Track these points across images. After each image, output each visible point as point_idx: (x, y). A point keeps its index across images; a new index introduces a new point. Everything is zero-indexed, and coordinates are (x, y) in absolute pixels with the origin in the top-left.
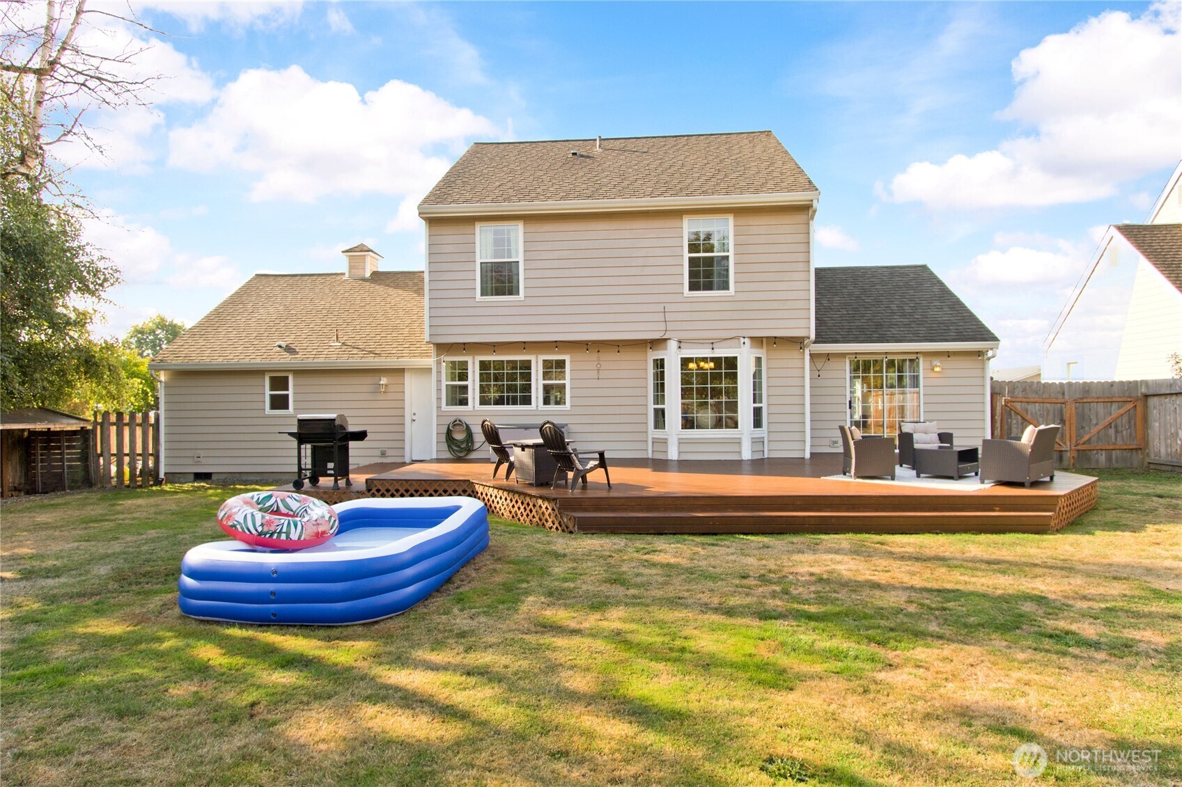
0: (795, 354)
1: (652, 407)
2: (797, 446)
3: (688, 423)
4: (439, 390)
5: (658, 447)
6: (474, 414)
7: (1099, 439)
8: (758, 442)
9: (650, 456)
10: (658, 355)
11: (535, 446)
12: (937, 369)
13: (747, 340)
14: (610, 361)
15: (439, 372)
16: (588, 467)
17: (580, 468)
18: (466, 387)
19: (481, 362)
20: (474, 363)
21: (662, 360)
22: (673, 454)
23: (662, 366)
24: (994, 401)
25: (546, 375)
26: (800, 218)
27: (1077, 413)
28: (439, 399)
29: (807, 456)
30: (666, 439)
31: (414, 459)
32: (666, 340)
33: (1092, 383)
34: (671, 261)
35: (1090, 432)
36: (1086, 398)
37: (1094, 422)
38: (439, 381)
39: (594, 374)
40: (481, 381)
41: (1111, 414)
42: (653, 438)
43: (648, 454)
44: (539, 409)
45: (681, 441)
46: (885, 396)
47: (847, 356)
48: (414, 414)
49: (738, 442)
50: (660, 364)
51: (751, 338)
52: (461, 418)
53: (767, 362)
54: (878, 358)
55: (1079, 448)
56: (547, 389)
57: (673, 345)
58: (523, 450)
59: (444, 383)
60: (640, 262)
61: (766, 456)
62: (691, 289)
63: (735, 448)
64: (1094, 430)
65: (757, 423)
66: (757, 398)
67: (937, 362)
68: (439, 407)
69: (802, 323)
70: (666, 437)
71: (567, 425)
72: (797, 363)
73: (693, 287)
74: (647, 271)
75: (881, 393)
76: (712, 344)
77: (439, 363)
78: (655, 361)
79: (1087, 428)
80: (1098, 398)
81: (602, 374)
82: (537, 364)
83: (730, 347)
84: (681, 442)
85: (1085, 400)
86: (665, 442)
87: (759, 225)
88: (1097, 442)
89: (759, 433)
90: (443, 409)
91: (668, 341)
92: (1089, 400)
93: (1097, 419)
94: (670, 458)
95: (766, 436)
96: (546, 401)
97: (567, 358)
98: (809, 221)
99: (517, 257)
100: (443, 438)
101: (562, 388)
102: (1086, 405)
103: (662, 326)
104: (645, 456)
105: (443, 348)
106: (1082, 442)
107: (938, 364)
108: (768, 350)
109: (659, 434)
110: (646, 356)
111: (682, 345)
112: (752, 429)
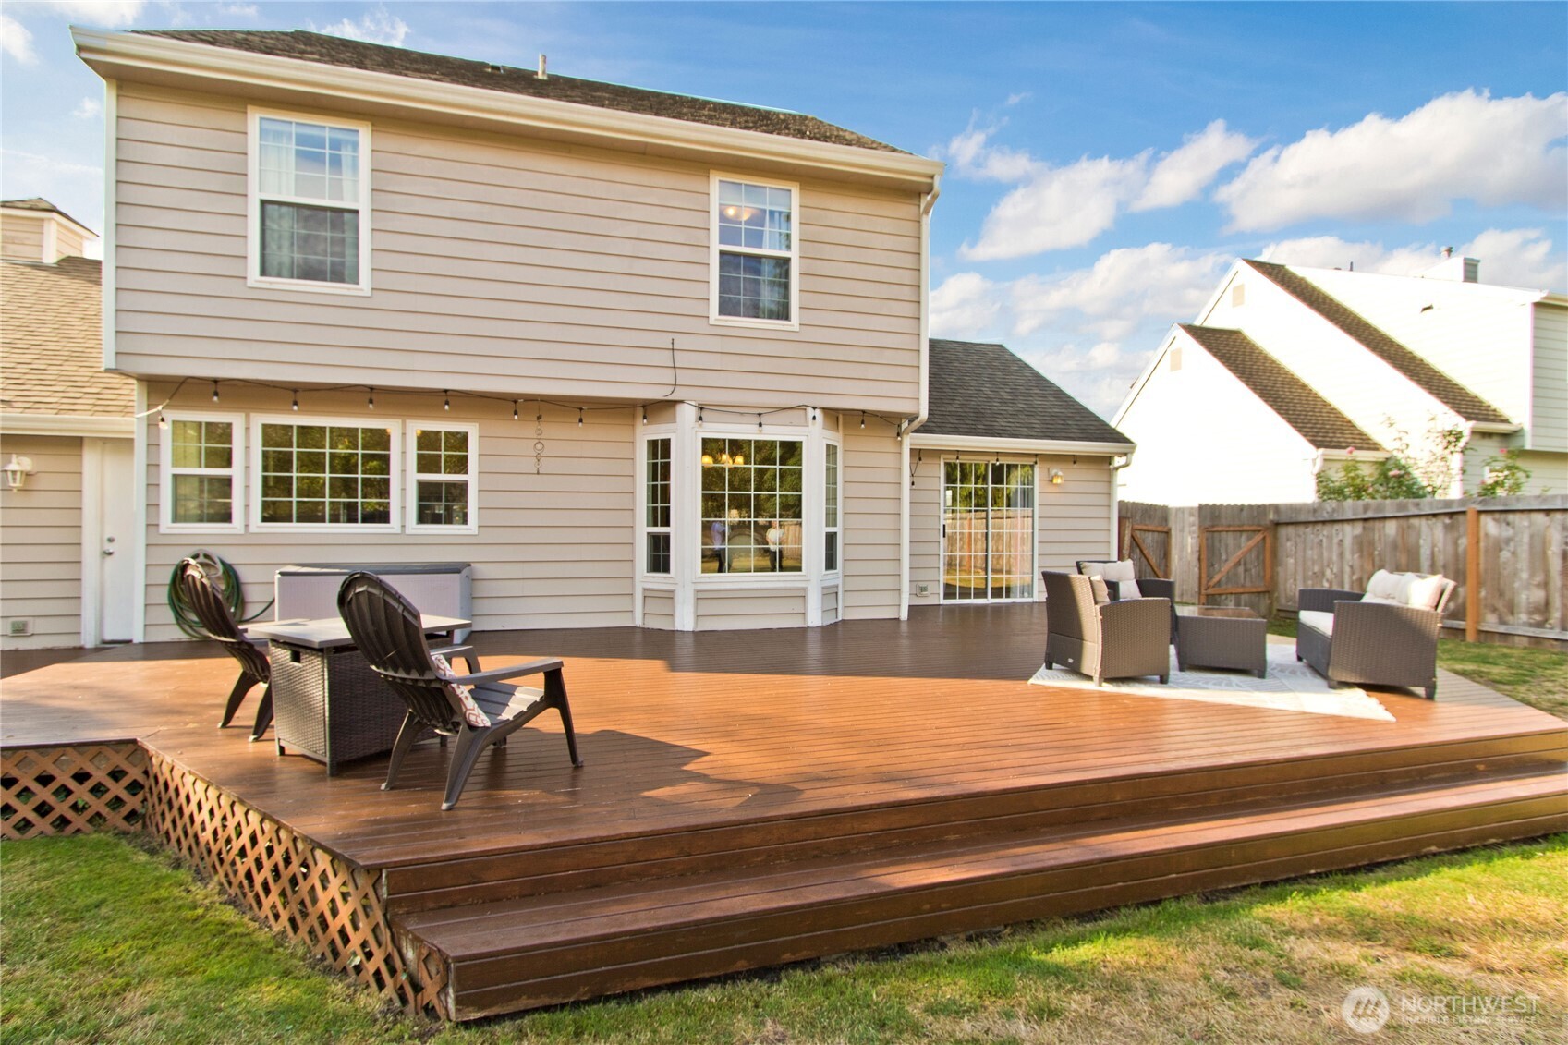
0: (887, 444)
1: (643, 529)
2: (889, 598)
3: (715, 560)
4: (153, 486)
5: (654, 606)
6: (248, 541)
7: (1228, 579)
8: (831, 593)
9: (638, 622)
10: (658, 432)
11: (331, 651)
12: (1058, 481)
13: (818, 413)
14: (563, 437)
15: (153, 446)
16: (507, 715)
17: (480, 718)
18: (228, 482)
19: (265, 427)
20: (248, 429)
21: (666, 443)
22: (685, 620)
23: (666, 454)
24: (1123, 528)
25: (426, 464)
26: (905, 209)
27: (1207, 546)
28: (153, 506)
29: (904, 615)
30: (672, 592)
31: (108, 637)
32: (675, 403)
33: (1221, 506)
34: (686, 253)
35: (1220, 571)
36: (1217, 525)
37: (1224, 557)
38: (153, 466)
39: (530, 465)
40: (265, 469)
41: (1240, 547)
42: (645, 590)
43: (633, 619)
44: (408, 531)
45: (700, 595)
46: (990, 521)
47: (943, 456)
48: (111, 540)
49: (802, 596)
50: (660, 449)
51: (825, 410)
52: (210, 550)
53: (844, 456)
54: (981, 460)
55: (1211, 591)
56: (427, 493)
57: (687, 413)
58: (296, 658)
59: (167, 470)
60: (627, 247)
61: (840, 618)
62: (723, 311)
63: (795, 606)
64: (1225, 568)
65: (831, 563)
66: (831, 518)
67: (1056, 470)
68: (152, 526)
69: (907, 390)
70: (671, 587)
71: (468, 565)
72: (889, 460)
73: (726, 308)
74: (640, 267)
75: (983, 515)
76: (760, 415)
77: (152, 424)
78: (653, 444)
79: (1216, 566)
80: (1229, 526)
81: (546, 465)
82: (404, 435)
83: (791, 424)
84: (701, 597)
85: (1215, 529)
86: (669, 596)
87: (845, 211)
88: (1227, 583)
89: (835, 577)
90: (163, 529)
91: (680, 408)
92: (1219, 529)
93: (1227, 554)
94: (678, 627)
95: (839, 582)
96: (425, 516)
97: (472, 429)
98: (920, 216)
99: (356, 200)
100: (163, 595)
101: (459, 491)
102: (1216, 534)
103: (668, 377)
104: (630, 624)
105: (163, 389)
106: (1212, 583)
107: (1060, 473)
108: (845, 435)
109: (658, 580)
110: (634, 431)
111: (705, 414)
112: (824, 572)
